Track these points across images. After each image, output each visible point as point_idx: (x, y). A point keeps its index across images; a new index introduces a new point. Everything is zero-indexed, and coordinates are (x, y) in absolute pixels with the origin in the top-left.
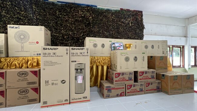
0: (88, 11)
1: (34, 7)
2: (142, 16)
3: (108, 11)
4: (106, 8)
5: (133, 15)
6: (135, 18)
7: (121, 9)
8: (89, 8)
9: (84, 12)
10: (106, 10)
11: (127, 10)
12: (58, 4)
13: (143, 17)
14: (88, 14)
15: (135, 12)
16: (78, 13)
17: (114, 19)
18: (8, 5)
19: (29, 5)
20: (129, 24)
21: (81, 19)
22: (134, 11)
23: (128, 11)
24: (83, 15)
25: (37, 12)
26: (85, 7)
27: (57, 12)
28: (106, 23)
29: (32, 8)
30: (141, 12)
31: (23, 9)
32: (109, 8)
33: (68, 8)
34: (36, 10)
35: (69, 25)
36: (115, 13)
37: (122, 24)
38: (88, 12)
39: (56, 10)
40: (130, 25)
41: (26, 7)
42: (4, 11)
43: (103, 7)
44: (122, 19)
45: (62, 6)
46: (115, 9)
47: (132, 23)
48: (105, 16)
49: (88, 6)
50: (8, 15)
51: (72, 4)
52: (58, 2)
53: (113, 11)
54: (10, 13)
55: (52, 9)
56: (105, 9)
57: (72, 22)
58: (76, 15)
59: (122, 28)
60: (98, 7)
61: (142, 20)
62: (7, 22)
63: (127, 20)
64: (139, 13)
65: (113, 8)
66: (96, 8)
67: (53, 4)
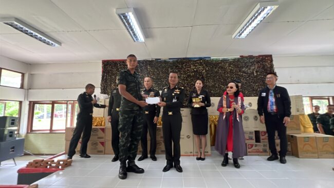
0: (201, 64)
1: (149, 68)
2: (272, 61)
3: (224, 61)
4: (221, 58)
5: (258, 62)
6: (261, 64)
7: (241, 56)
8: (201, 61)
9: (196, 66)
10: (221, 61)
11: (249, 56)
12: (170, 61)
13: (274, 63)
14: (201, 68)
16: (190, 67)
17: (233, 69)
19: (145, 66)
20: (253, 73)
21: (193, 74)
22: (260, 56)
23: (251, 57)
24: (195, 70)
26: (197, 60)
27: (169, 69)
28: (223, 75)
29: (147, 69)
30: (271, 56)
31: (140, 70)
32: (225, 57)
33: (179, 64)
34: (150, 70)
36: (233, 62)
37: (244, 74)
38: (200, 66)
39: (168, 67)
40: (255, 74)
43: (218, 58)
44: (243, 68)
45: (174, 63)
46: (233, 57)
47: (257, 72)
49: (200, 59)
51: (184, 59)
52: (170, 59)
53: (230, 60)
55: (164, 67)
57: (184, 78)
58: (188, 70)
59: (243, 79)
60: (212, 58)
61: (272, 66)
63: (250, 69)
64: (267, 57)
65: (231, 57)
66: (210, 60)
67: (165, 62)
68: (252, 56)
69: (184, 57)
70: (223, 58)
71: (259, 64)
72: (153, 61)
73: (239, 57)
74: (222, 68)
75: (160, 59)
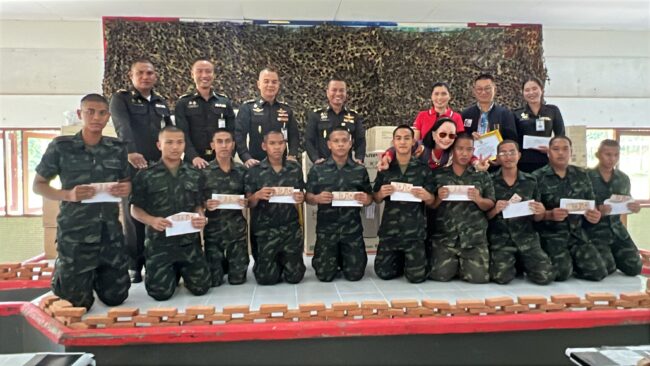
0: (372, 40)
1: (236, 44)
2: (540, 40)
3: (430, 34)
4: (422, 27)
5: (508, 42)
6: (515, 47)
7: (470, 25)
8: (373, 32)
9: (361, 45)
10: (423, 34)
11: (489, 25)
12: (292, 29)
13: (545, 45)
14: (372, 51)
15: (517, 30)
16: (345, 48)
17: (448, 57)
18: (180, 45)
19: (226, 40)
20: (495, 68)
21: (352, 65)
22: (514, 26)
23: (494, 27)
24: (357, 55)
25: (244, 55)
26: (364, 30)
27: (292, 50)
28: (425, 70)
29: (231, 46)
30: (538, 28)
31: (211, 51)
32: (433, 26)
33: (318, 38)
34: (240, 52)
35: (320, 84)
36: (452, 39)
37: (474, 71)
38: (370, 45)
39: (289, 46)
40: (500, 73)
41: (217, 46)
42: (172, 61)
43: (415, 26)
44: (472, 56)
45: (302, 33)
46: (452, 26)
47: (503, 66)
48: (421, 52)
49: (372, 26)
50: (180, 70)
51: (329, 23)
52: (292, 22)
53: (443, 34)
54: (185, 65)
55: (278, 44)
56: (421, 30)
57: (329, 75)
58: (340, 54)
60: (400, 25)
61: (539, 53)
62: (178, 87)
63: (488, 58)
64: (530, 30)
65: (446, 24)
66: (395, 31)
67: (280, 30)
68: (496, 25)
69: (331, 19)
70: (426, 26)
71: (511, 47)
72: (249, 25)
73: (465, 26)
74: (423, 52)
75: (266, 22)
